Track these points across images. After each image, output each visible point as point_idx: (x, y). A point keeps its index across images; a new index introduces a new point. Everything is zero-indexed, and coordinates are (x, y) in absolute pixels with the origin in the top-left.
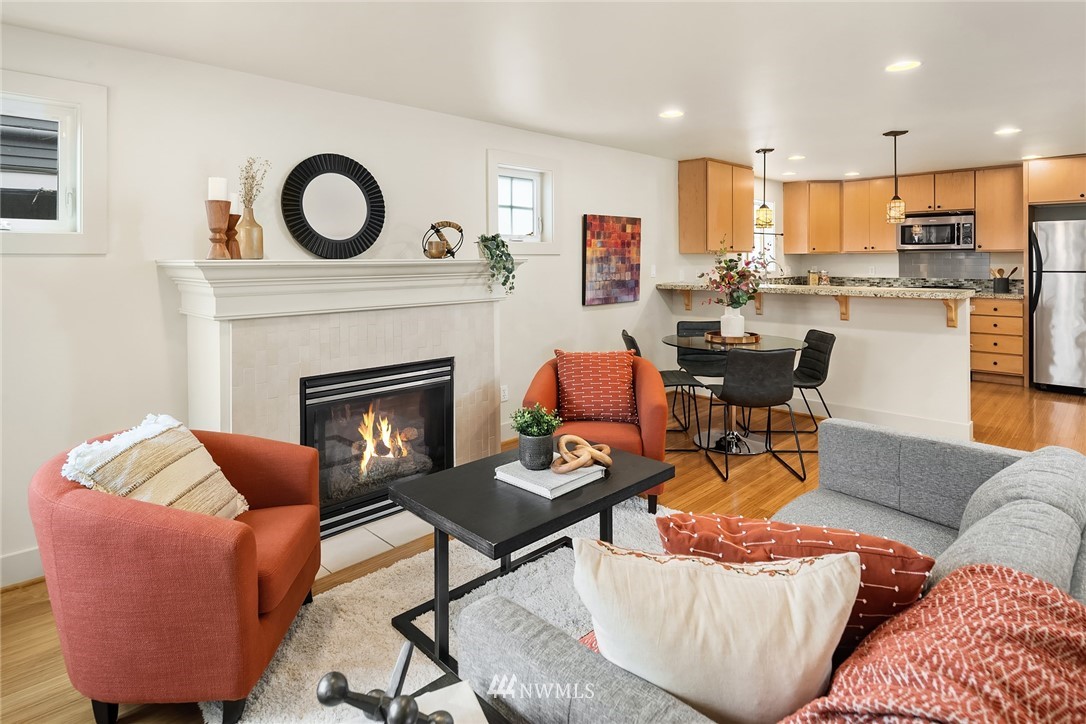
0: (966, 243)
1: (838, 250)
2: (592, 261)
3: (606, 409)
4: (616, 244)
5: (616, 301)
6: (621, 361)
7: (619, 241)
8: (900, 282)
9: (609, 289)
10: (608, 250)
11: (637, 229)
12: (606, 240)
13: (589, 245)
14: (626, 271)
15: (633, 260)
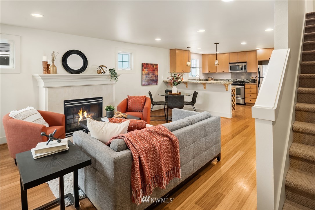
0: (244, 70)
1: (215, 72)
2: (144, 75)
3: (137, 109)
4: (151, 71)
5: (151, 85)
6: (142, 98)
7: (152, 70)
8: (231, 80)
9: (149, 82)
10: (149, 72)
11: (157, 67)
12: (148, 69)
13: (143, 71)
14: (154, 77)
15: (156, 74)
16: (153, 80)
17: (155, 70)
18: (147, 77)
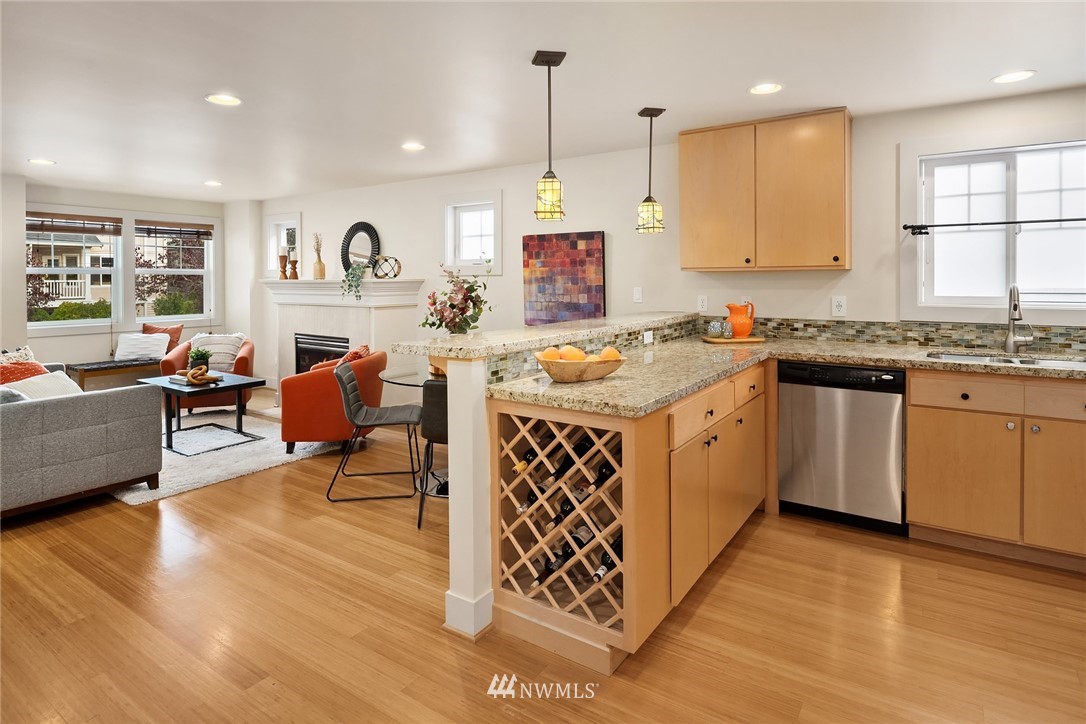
2: (530, 281)
7: (568, 260)
9: (554, 311)
10: (551, 270)
11: (596, 244)
12: (548, 259)
13: (525, 266)
14: (580, 293)
15: (590, 281)
16: (574, 307)
18: (542, 291)
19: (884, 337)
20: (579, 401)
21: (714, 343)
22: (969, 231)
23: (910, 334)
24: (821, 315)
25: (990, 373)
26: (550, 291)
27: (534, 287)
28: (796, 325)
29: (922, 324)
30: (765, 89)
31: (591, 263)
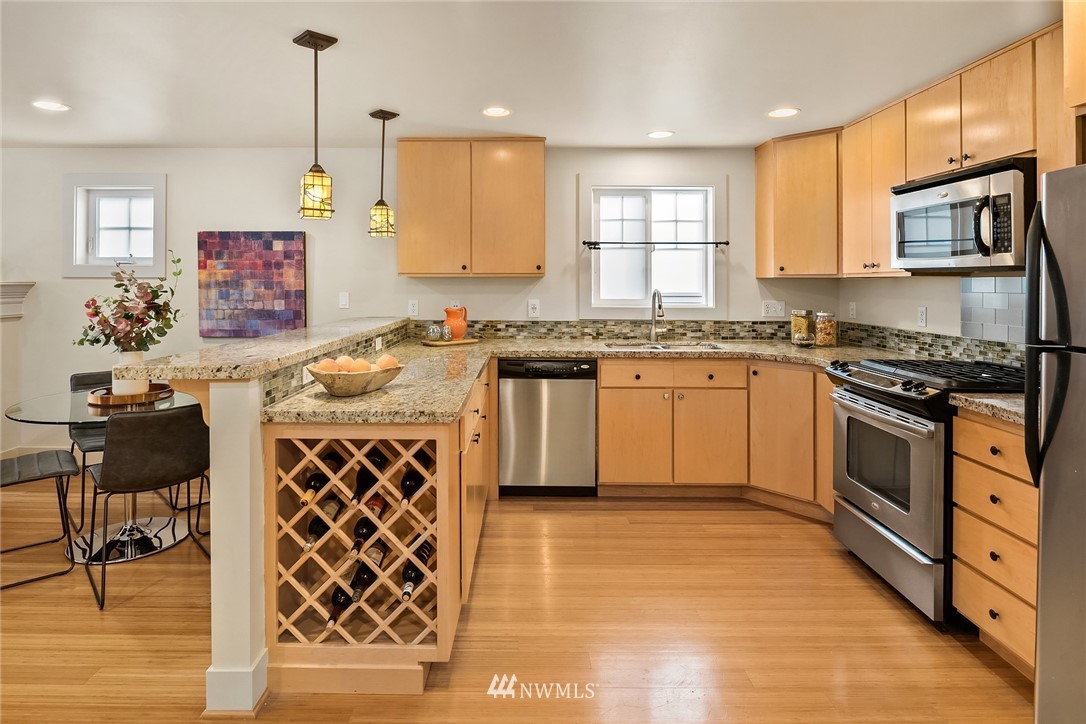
0: (996, 251)
2: (209, 286)
4: (254, 266)
7: (259, 261)
8: (964, 345)
9: (241, 319)
10: (238, 273)
11: (295, 245)
12: (233, 260)
13: (200, 267)
14: (275, 299)
15: (289, 285)
16: (268, 315)
17: (279, 265)
18: (224, 296)
19: (568, 333)
20: (390, 413)
21: (436, 346)
22: (622, 248)
23: (586, 330)
24: (519, 317)
25: (654, 357)
26: (236, 297)
27: (214, 293)
28: (499, 326)
29: (594, 322)
30: (496, 112)
31: (290, 265)
